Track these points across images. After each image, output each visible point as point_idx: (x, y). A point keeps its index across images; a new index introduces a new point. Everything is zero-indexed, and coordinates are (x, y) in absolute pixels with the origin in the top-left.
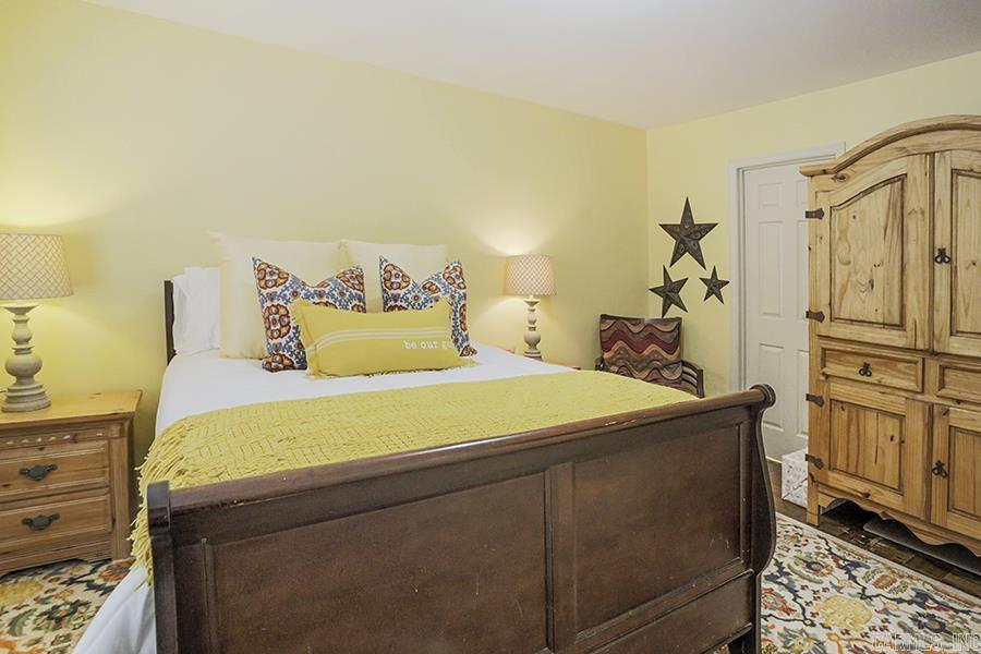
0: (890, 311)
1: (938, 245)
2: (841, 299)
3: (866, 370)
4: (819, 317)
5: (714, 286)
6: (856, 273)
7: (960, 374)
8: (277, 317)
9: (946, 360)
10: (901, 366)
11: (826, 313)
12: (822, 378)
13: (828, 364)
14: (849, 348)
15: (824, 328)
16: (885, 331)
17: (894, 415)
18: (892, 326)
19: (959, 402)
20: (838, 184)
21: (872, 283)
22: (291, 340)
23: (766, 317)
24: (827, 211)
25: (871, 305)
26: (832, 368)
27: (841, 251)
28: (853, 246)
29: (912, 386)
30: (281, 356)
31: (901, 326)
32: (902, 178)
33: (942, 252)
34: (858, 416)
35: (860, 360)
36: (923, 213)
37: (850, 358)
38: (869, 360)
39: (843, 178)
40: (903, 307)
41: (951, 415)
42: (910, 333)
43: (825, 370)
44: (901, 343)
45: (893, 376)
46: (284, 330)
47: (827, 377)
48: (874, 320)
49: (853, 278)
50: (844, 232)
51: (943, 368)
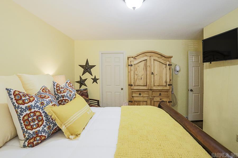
0: (144, 83)
1: (152, 72)
2: (136, 82)
3: (140, 94)
4: (132, 85)
5: (95, 80)
6: (139, 77)
7: (154, 92)
8: (35, 117)
9: (153, 90)
10: (146, 93)
11: (133, 85)
12: (132, 97)
13: (133, 94)
14: (137, 91)
15: (132, 87)
16: (144, 87)
17: (145, 101)
18: (145, 86)
19: (154, 97)
20: (134, 60)
21: (141, 78)
22: (45, 126)
23: (107, 86)
24: (133, 65)
25: (141, 82)
26: (134, 95)
27: (136, 72)
28: (138, 72)
29: (148, 96)
30: (40, 136)
31: (146, 86)
32: (146, 60)
33: (152, 73)
34: (139, 103)
35: (139, 93)
36: (150, 66)
37: (137, 93)
38: (140, 92)
39: (135, 59)
40: (146, 82)
41: (154, 99)
42: (148, 87)
43: (133, 95)
44: (146, 89)
45: (145, 94)
46: (40, 123)
47: (133, 97)
48: (142, 85)
49: (138, 78)
50: (136, 69)
51: (152, 92)
